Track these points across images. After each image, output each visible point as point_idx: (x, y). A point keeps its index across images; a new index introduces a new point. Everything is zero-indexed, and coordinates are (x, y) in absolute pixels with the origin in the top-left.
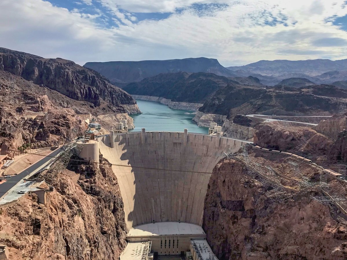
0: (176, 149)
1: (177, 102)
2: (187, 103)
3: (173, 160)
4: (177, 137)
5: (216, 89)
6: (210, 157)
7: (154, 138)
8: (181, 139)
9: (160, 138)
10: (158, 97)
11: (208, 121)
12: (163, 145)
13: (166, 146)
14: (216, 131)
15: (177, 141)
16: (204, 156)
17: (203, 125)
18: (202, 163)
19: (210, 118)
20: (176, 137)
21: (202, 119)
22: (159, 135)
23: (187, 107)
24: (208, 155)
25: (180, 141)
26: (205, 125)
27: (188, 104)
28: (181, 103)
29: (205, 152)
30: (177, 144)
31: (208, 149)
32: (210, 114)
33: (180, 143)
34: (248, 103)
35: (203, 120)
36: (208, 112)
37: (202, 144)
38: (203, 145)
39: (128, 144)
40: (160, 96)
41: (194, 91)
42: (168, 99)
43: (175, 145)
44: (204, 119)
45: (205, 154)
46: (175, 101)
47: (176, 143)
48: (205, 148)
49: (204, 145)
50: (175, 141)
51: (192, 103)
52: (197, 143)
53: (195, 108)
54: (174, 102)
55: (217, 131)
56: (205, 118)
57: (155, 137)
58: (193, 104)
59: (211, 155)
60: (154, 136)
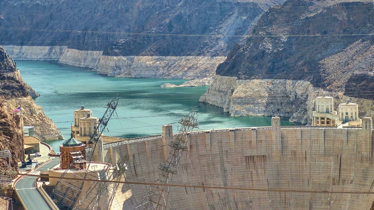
0: (254, 172)
1: (123, 55)
2: (154, 57)
3: (251, 202)
4: (254, 140)
5: (231, 13)
6: (351, 183)
7: (194, 149)
8: (264, 144)
9: (208, 148)
10: (48, 48)
11: (254, 99)
12: (218, 166)
13: (228, 166)
14: (347, 117)
15: (254, 153)
16: (334, 184)
17: (244, 112)
18: (332, 202)
19: (258, 91)
20: (250, 142)
21: (238, 95)
22: (208, 141)
23: (157, 68)
24: (345, 180)
25: (262, 152)
26: (249, 110)
27: (157, 60)
28: (136, 58)
29: (334, 174)
30: (255, 159)
31: (342, 165)
32: (257, 81)
33: (264, 156)
34: (363, 41)
35: (240, 98)
36: (250, 75)
37: (322, 152)
38: (325, 155)
39: (134, 172)
40: (52, 44)
41: (167, 21)
42: (87, 50)
43: (251, 164)
44: (243, 95)
45: (334, 180)
46: (116, 55)
47: (252, 158)
48: (332, 163)
49: (329, 155)
50: (249, 153)
51: (169, 57)
52: (308, 152)
53: (180, 69)
54: (115, 58)
55: (349, 115)
56: (245, 92)
57: (197, 145)
58: (174, 58)
59: (352, 178)
60: (194, 142)
